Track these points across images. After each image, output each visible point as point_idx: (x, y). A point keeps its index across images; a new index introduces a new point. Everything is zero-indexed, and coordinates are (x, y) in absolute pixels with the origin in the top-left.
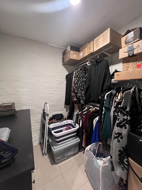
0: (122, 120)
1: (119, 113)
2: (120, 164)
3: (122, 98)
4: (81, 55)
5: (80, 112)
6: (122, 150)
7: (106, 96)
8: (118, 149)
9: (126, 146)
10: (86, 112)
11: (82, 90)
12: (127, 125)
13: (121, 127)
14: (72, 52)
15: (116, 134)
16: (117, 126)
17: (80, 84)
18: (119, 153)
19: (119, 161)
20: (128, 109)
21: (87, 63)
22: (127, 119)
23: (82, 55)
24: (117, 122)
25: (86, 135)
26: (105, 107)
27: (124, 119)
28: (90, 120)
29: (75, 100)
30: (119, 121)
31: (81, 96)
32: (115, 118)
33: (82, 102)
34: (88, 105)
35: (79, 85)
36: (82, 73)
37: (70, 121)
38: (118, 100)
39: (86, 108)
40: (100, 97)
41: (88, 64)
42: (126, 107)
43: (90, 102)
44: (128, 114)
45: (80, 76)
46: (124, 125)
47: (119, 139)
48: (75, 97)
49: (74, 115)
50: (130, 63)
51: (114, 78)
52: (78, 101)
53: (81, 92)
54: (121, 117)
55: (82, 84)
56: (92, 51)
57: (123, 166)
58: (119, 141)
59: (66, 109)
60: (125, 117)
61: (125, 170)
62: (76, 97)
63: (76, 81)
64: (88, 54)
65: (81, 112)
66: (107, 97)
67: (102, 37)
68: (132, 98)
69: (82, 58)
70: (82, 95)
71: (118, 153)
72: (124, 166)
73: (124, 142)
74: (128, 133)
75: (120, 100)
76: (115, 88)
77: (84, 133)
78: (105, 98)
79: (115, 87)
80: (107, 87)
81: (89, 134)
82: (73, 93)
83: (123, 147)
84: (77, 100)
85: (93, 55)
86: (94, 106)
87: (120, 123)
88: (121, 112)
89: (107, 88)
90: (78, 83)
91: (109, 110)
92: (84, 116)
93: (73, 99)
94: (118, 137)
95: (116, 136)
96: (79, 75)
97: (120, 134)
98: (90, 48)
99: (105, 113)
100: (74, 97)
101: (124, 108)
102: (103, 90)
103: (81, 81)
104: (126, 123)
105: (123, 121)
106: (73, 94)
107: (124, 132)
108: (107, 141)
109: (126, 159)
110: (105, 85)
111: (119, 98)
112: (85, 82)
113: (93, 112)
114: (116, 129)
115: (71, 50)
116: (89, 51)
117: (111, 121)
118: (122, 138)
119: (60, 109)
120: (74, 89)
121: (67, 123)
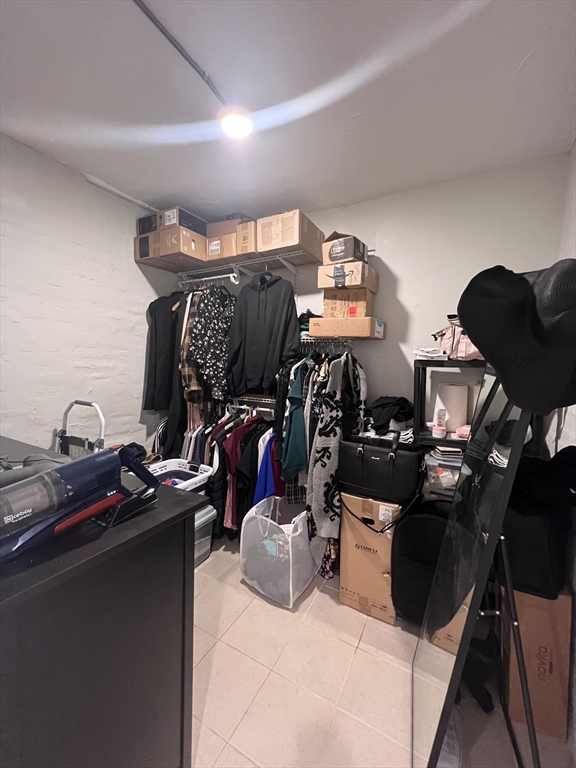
0: (329, 419)
1: (324, 406)
2: (327, 512)
3: (327, 376)
4: (213, 247)
5: (210, 429)
6: (330, 481)
7: (292, 372)
8: (324, 482)
9: (336, 471)
10: (231, 424)
11: (218, 358)
12: (337, 429)
13: (327, 435)
14: (185, 232)
15: (318, 452)
16: (320, 435)
17: (210, 338)
18: (326, 489)
19: (325, 505)
20: (338, 397)
21: (231, 275)
22: (337, 416)
23: (214, 249)
24: (320, 426)
25: (237, 489)
26: (290, 399)
27: (331, 417)
28: (246, 444)
29: (194, 388)
30: (323, 424)
31: (215, 376)
32: (314, 420)
33: (217, 394)
34: (232, 404)
35: (209, 342)
36: (214, 305)
37: (172, 464)
38: (320, 379)
39: (227, 415)
40: (277, 376)
41: (232, 279)
42: (335, 393)
43: (242, 395)
44: (337, 406)
45: (210, 313)
46: (333, 430)
47: (325, 460)
48: (194, 381)
49: (186, 441)
50: (338, 302)
51: (308, 330)
52: (202, 394)
53: (214, 364)
54: (327, 414)
55: (216, 338)
56: (251, 250)
57: (332, 514)
58: (324, 466)
59: (145, 426)
60: (334, 414)
61: (337, 518)
62: (197, 380)
63: (200, 327)
64: (240, 253)
65: (214, 428)
66: (295, 375)
67: (280, 224)
68: (343, 376)
69: (217, 258)
70: (219, 373)
71: (322, 490)
72: (334, 511)
73: (332, 464)
74: (340, 444)
75: (324, 378)
76: (310, 355)
77: (230, 486)
78: (292, 377)
79: (309, 351)
80: (293, 351)
81: (248, 483)
82: (186, 365)
83: (332, 475)
84: (200, 388)
85: (250, 258)
86: (254, 405)
87: (326, 426)
88: (327, 404)
89: (293, 353)
90: (205, 335)
91: (298, 403)
92: (228, 436)
93: (188, 386)
94: (323, 456)
95: (318, 455)
96: (207, 308)
97: (325, 450)
98: (245, 239)
99: (291, 414)
100: (190, 380)
101: (332, 396)
102: (283, 359)
103: (214, 329)
104: (336, 425)
105: (331, 422)
106: (187, 371)
107: (333, 442)
108: (296, 480)
109: (337, 497)
110: (288, 345)
111: (322, 374)
112: (226, 332)
113: (253, 422)
114: (319, 442)
115: (180, 224)
116: (240, 244)
117: (305, 430)
118: (329, 458)
119: (125, 428)
120: (190, 354)
121: (165, 471)
